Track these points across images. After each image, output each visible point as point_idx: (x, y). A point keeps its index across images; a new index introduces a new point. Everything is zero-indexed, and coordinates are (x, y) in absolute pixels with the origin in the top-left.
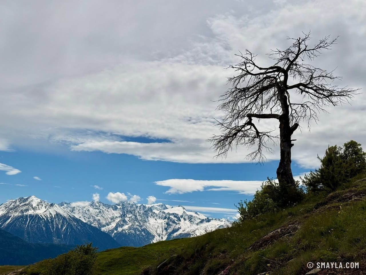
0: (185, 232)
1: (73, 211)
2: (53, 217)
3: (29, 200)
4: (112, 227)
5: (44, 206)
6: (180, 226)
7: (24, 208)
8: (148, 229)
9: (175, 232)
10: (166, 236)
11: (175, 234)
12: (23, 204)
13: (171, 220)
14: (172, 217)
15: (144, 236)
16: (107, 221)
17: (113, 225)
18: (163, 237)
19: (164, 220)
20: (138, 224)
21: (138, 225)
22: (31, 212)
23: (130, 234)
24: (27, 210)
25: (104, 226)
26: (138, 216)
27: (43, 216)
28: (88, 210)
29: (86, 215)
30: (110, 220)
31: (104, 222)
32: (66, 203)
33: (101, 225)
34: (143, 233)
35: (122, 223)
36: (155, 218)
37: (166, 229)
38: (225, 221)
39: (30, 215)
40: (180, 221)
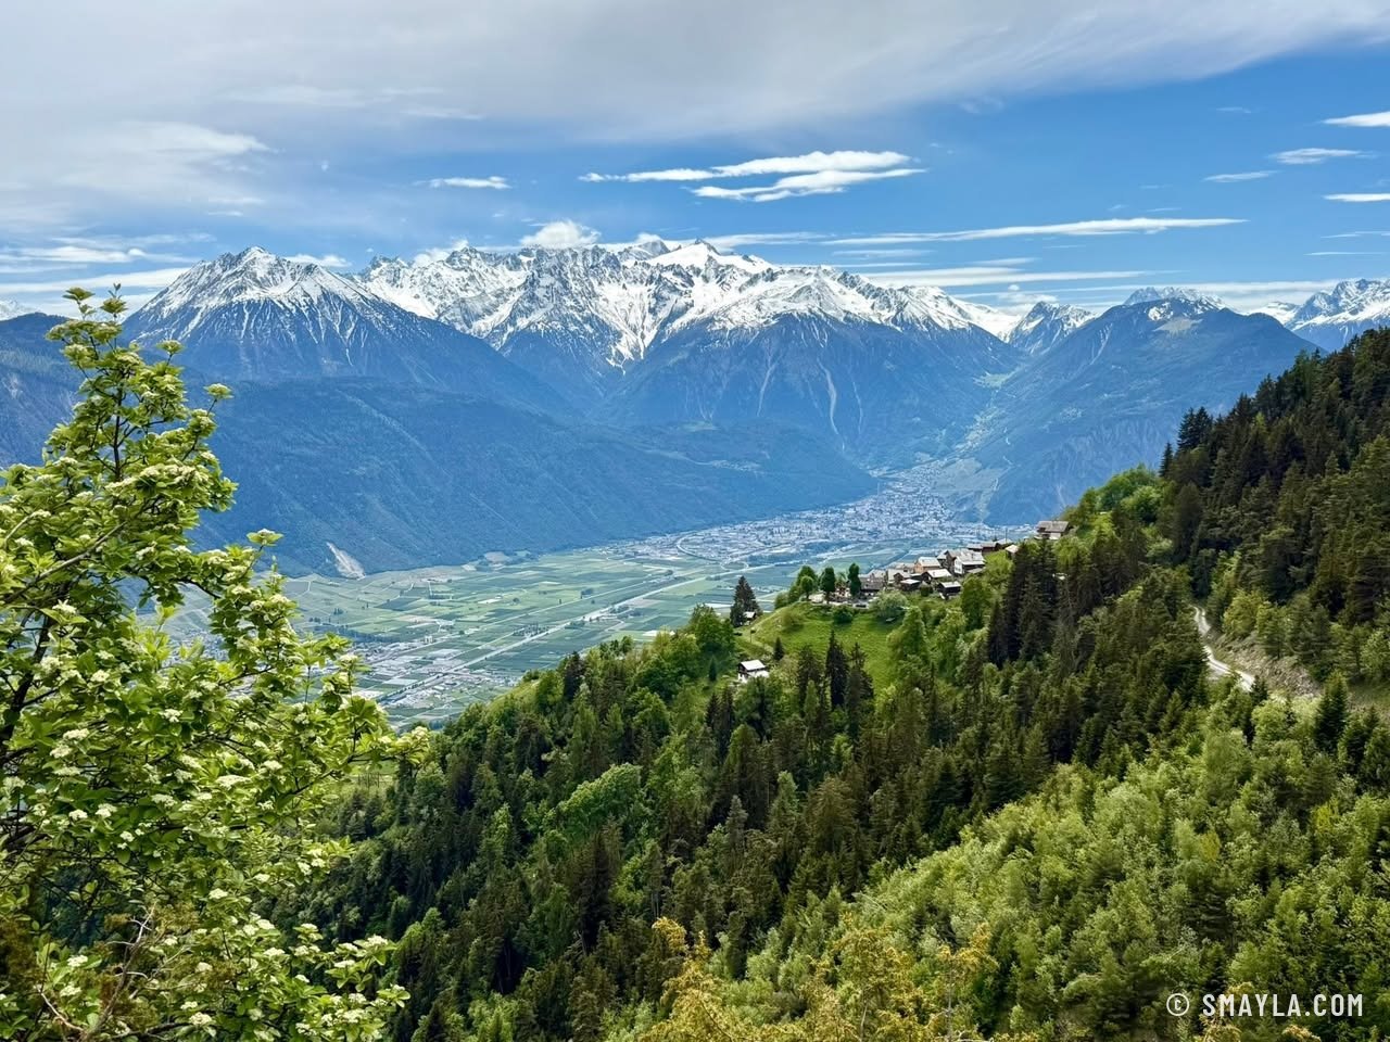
0: (706, 315)
1: (395, 281)
2: (316, 302)
3: (246, 259)
4: (501, 316)
5: (288, 273)
6: (689, 301)
7: (232, 283)
8: (601, 317)
9: (678, 317)
10: (655, 331)
11: (677, 324)
12: (230, 272)
13: (665, 284)
14: (668, 275)
15: (591, 336)
16: (487, 303)
17: (505, 311)
18: (645, 332)
19: (649, 287)
20: (570, 303)
21: (572, 307)
22: (253, 294)
23: (550, 334)
24: (240, 289)
25: (478, 317)
26: (571, 281)
27: (285, 301)
28: (438, 276)
29: (431, 290)
30: (494, 299)
31: (478, 307)
32: (385, 260)
33: (469, 317)
34: (587, 327)
35: (526, 305)
36: (623, 282)
37: (652, 311)
38: (817, 275)
39: (249, 302)
40: (692, 283)
